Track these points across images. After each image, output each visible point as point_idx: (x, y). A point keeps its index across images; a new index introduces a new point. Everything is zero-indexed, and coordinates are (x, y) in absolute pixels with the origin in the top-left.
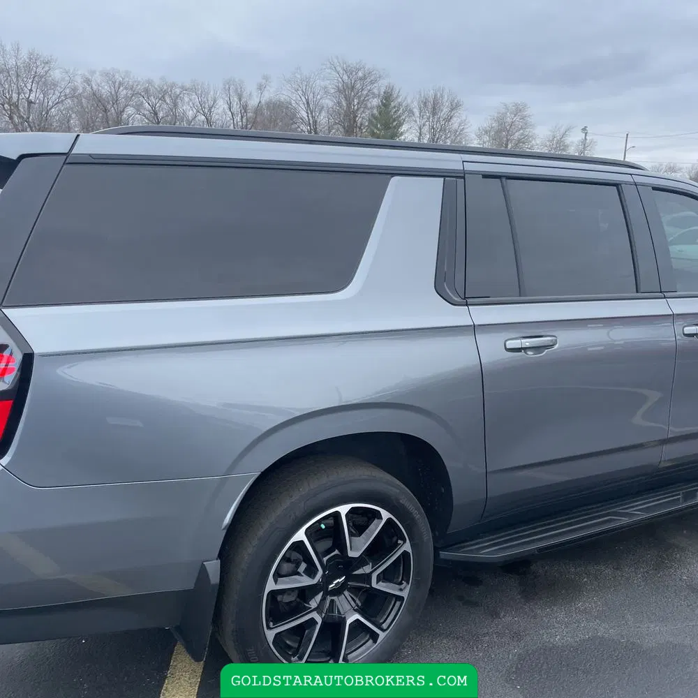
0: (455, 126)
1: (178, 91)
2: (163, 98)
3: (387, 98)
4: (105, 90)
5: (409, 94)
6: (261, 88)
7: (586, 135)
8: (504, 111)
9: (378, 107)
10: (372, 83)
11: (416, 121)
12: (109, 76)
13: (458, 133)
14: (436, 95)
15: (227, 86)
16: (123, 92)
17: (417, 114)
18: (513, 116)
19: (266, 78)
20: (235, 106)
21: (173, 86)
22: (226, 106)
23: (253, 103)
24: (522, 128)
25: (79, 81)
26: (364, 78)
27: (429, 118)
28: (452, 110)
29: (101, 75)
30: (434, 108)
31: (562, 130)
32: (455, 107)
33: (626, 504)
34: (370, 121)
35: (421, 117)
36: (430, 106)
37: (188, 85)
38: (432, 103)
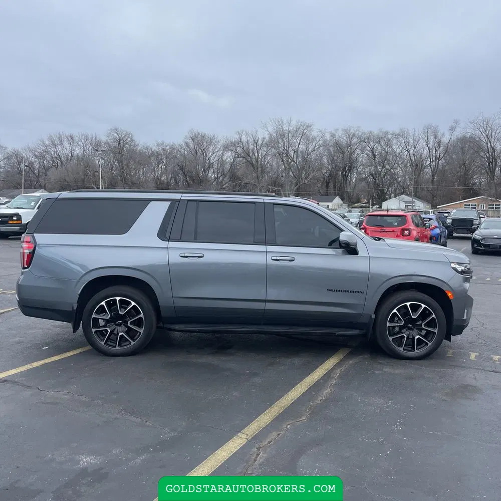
1: (390, 136)
2: (379, 142)
4: (344, 140)
6: (452, 129)
12: (346, 131)
15: (426, 130)
16: (355, 140)
19: (456, 122)
20: (431, 143)
21: (386, 133)
22: (425, 144)
23: (445, 140)
25: (328, 137)
29: (342, 130)
37: (397, 132)
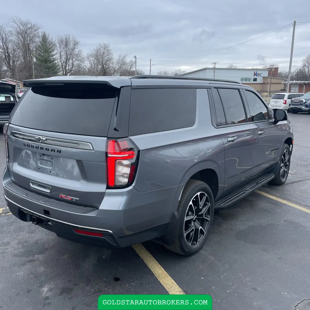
0: (77, 52)
3: (44, 38)
5: (53, 37)
7: (136, 59)
8: (100, 47)
9: (40, 42)
10: (35, 30)
11: (58, 50)
13: (78, 56)
14: (66, 38)
17: (58, 46)
18: (104, 49)
24: (108, 55)
26: (31, 28)
27: (64, 48)
28: (75, 45)
30: (66, 44)
31: (123, 56)
32: (76, 44)
33: (245, 187)
34: (36, 48)
35: (60, 48)
36: (64, 42)
38: (65, 41)
